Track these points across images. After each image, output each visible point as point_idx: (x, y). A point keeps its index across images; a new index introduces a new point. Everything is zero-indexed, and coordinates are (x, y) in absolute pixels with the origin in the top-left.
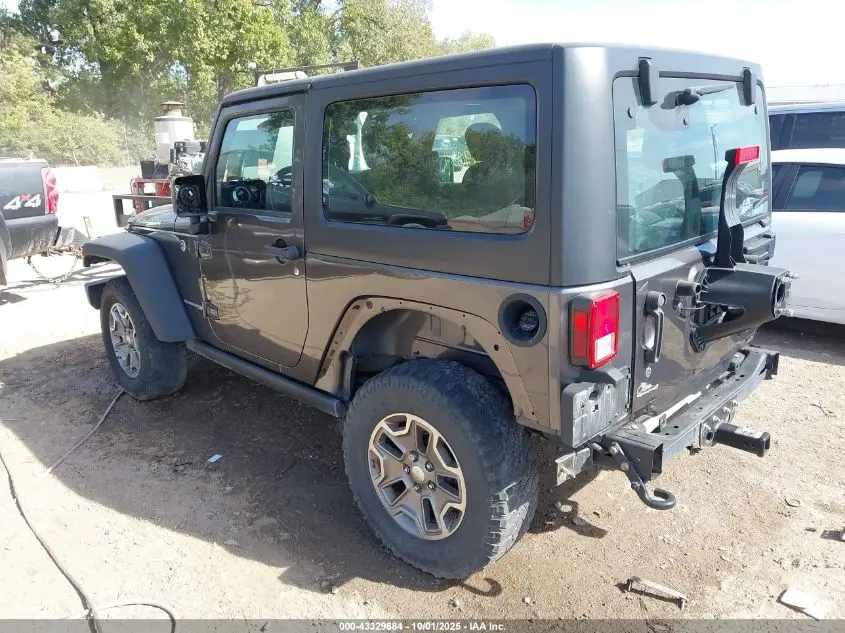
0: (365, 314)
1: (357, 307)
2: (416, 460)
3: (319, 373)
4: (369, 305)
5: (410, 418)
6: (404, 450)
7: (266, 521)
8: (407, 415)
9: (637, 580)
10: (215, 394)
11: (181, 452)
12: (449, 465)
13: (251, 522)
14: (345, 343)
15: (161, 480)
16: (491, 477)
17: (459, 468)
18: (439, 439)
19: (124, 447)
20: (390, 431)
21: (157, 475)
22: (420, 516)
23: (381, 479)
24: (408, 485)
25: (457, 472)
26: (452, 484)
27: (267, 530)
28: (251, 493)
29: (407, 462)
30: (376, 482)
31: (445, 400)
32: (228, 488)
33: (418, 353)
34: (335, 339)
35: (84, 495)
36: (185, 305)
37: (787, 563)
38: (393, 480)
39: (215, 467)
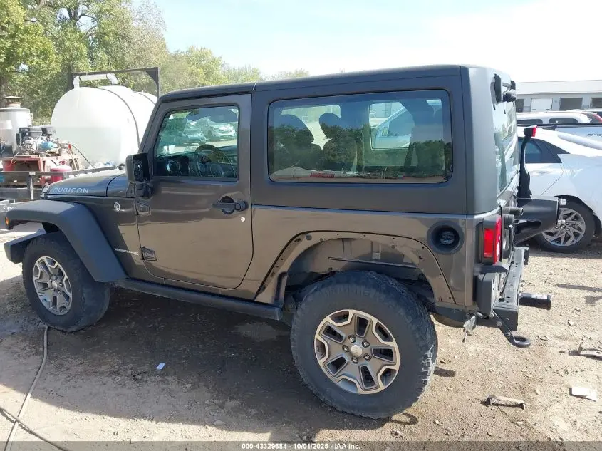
0: (304, 244)
1: (299, 240)
2: (354, 342)
3: (259, 290)
4: (309, 238)
5: (352, 312)
6: (344, 335)
7: (230, 404)
8: (350, 311)
9: (494, 397)
10: (128, 320)
11: (130, 366)
12: (385, 341)
13: (222, 407)
14: (285, 267)
15: (129, 388)
16: (421, 344)
17: (394, 342)
18: (378, 323)
19: (80, 369)
20: (334, 323)
21: (122, 385)
22: (358, 380)
23: (325, 358)
24: (347, 359)
25: (393, 345)
26: (388, 354)
27: (236, 410)
28: (207, 386)
29: (346, 344)
30: (321, 362)
31: (383, 296)
32: (188, 386)
33: (331, 268)
34: (277, 264)
35: (73, 410)
36: (116, 252)
37: (562, 373)
38: (334, 358)
39: (164, 373)
